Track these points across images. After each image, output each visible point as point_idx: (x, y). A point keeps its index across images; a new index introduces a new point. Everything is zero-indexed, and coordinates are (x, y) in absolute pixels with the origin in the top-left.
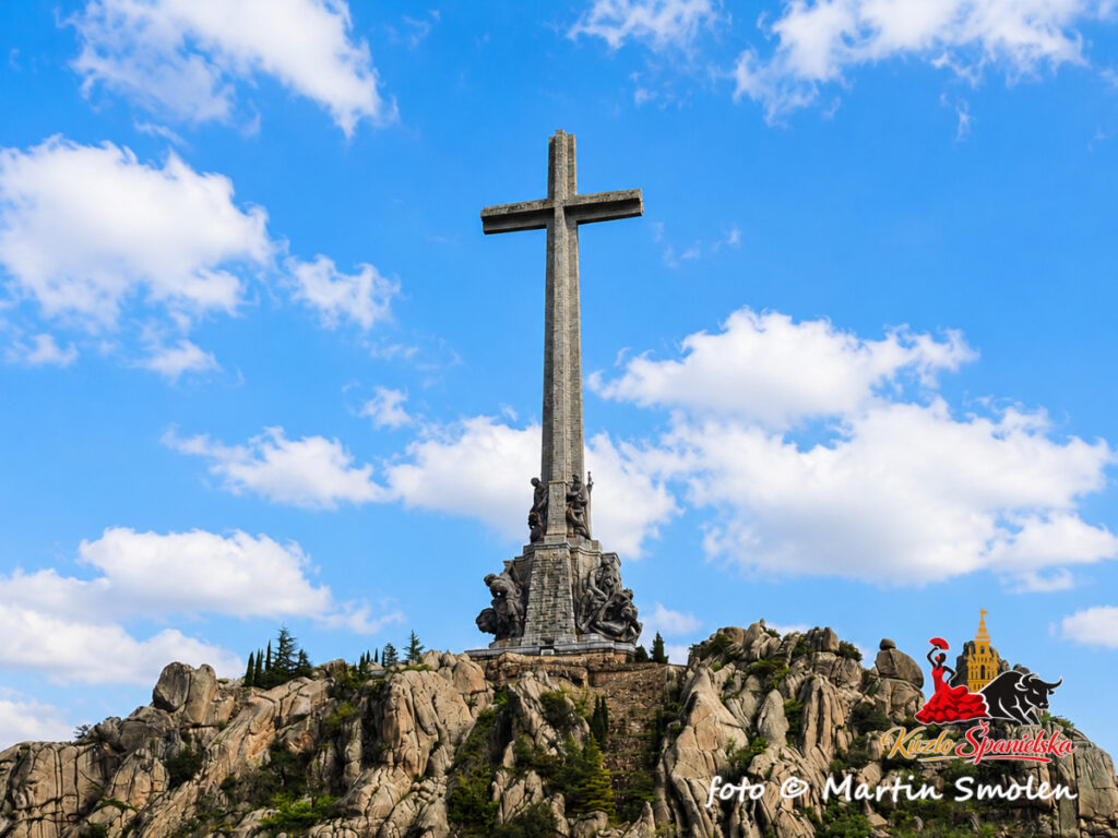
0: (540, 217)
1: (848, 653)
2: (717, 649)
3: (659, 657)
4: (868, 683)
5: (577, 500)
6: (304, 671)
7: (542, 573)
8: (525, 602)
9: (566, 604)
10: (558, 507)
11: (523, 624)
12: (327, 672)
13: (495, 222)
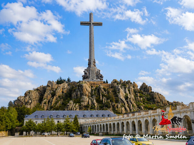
0: (88, 24)
7: (91, 71)
8: (89, 74)
9: (95, 75)
10: (92, 63)
11: (89, 77)
13: (82, 24)
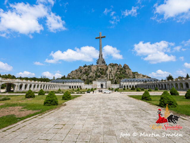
0: (99, 38)
1: (118, 65)
2: (110, 65)
3: (107, 65)
4: (118, 67)
5: (102, 56)
6: (87, 66)
7: (100, 60)
8: (99, 62)
10: (101, 56)
12: (88, 66)
13: (96, 38)
